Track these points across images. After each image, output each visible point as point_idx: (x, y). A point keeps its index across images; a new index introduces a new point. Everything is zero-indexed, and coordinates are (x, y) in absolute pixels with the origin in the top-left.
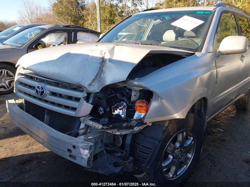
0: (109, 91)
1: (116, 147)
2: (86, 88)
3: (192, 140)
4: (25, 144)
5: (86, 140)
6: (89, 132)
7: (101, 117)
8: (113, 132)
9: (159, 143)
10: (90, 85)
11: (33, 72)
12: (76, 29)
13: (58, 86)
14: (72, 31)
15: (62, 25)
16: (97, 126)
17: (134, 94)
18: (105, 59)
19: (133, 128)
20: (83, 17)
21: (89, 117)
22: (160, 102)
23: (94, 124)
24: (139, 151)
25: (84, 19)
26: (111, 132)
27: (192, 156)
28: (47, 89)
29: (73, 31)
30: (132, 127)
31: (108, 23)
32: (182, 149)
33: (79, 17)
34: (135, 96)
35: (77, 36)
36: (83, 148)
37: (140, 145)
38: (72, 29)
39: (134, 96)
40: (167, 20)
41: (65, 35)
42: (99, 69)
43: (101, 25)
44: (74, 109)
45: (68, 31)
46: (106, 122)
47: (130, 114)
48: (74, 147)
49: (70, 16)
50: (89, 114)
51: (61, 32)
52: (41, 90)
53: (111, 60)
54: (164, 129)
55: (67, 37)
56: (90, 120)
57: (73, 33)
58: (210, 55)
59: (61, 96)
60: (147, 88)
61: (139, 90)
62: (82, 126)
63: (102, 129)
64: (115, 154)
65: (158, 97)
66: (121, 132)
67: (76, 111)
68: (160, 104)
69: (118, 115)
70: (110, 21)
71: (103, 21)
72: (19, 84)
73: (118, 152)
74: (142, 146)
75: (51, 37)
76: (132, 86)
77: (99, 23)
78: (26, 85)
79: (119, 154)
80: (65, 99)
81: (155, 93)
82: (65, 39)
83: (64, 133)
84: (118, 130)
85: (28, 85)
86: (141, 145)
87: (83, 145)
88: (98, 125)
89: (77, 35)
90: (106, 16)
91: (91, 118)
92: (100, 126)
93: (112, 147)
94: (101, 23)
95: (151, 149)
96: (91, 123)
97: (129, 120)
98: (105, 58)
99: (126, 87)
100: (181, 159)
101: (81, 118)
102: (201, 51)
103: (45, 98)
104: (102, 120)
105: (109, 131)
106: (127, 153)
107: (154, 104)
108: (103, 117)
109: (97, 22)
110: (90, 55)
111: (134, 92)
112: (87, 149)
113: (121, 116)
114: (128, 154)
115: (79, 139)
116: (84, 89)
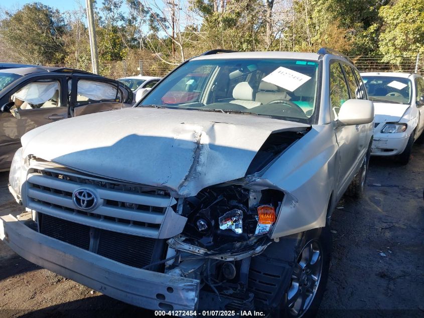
0: (207, 192)
1: (225, 281)
2: (176, 191)
3: (318, 254)
4: (27, 291)
5: (185, 276)
6: (181, 262)
7: (201, 235)
8: (222, 258)
9: (290, 267)
10: (181, 186)
11: (63, 166)
12: (74, 74)
13: (114, 188)
14: (67, 78)
15: (50, 69)
16: (197, 251)
17: (253, 196)
18: (202, 145)
19: (254, 249)
20: (63, 46)
21: (181, 237)
22: (294, 207)
23: (192, 248)
24: (260, 282)
25: (65, 51)
26: (220, 259)
27: (318, 278)
28: (98, 196)
29: (70, 78)
30: (253, 247)
31: (109, 57)
32: (308, 270)
33: (54, 46)
34: (255, 199)
35: (78, 88)
36: (186, 289)
37: (260, 273)
38: (67, 76)
39: (253, 199)
40: (251, 71)
41: (56, 86)
42: (193, 159)
43: (97, 62)
44: (156, 227)
45: (61, 79)
46: (210, 242)
47: (247, 227)
48: (170, 289)
49: (36, 44)
50: (181, 234)
51: (49, 80)
52: (86, 199)
53: (212, 147)
54: (297, 245)
55: (59, 89)
56: (184, 241)
57: (70, 82)
58: (327, 126)
59: (123, 205)
60: (276, 187)
61: (262, 191)
62: (170, 253)
63: (206, 254)
64: (225, 291)
65: (291, 199)
66: (236, 257)
67: (160, 229)
68: (293, 209)
69: (229, 230)
70: (113, 55)
71: (101, 54)
72: (31, 188)
73: (226, 289)
74: (264, 274)
75: (30, 90)
76: (252, 184)
77: (95, 60)
78: (46, 189)
79: (231, 291)
80: (134, 211)
81: (288, 194)
82: (55, 94)
83: (140, 267)
84: (231, 253)
85: (53, 189)
86: (262, 273)
87: (185, 285)
88: (198, 249)
89: (78, 85)
90: (105, 46)
91: (184, 239)
92: (202, 251)
93: (218, 281)
94: (97, 58)
95: (279, 277)
96: (186, 247)
97: (247, 237)
98: (201, 142)
99: (240, 186)
100: (307, 284)
101: (170, 241)
102: (317, 123)
103: (95, 212)
104: (204, 240)
105: (218, 257)
106: (243, 288)
107: (285, 210)
108: (205, 235)
109: (90, 56)
110: (175, 138)
111: (253, 194)
112: (192, 290)
113: (234, 232)
114: (245, 290)
115: (172, 275)
116: (172, 193)
